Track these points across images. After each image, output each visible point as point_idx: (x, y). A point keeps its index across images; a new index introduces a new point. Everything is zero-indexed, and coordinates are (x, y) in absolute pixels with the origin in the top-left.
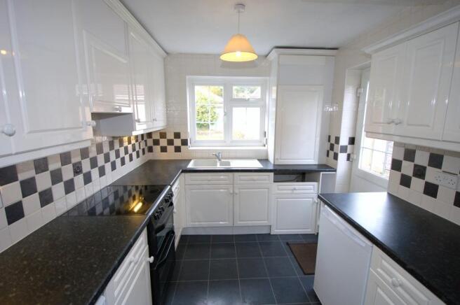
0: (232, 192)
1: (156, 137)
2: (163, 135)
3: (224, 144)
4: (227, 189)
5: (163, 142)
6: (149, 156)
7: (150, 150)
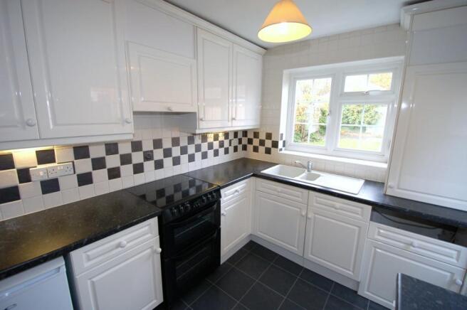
0: (304, 213)
1: (250, 135)
2: (256, 135)
3: (324, 152)
4: (300, 208)
5: (256, 142)
6: (241, 154)
7: (245, 148)
